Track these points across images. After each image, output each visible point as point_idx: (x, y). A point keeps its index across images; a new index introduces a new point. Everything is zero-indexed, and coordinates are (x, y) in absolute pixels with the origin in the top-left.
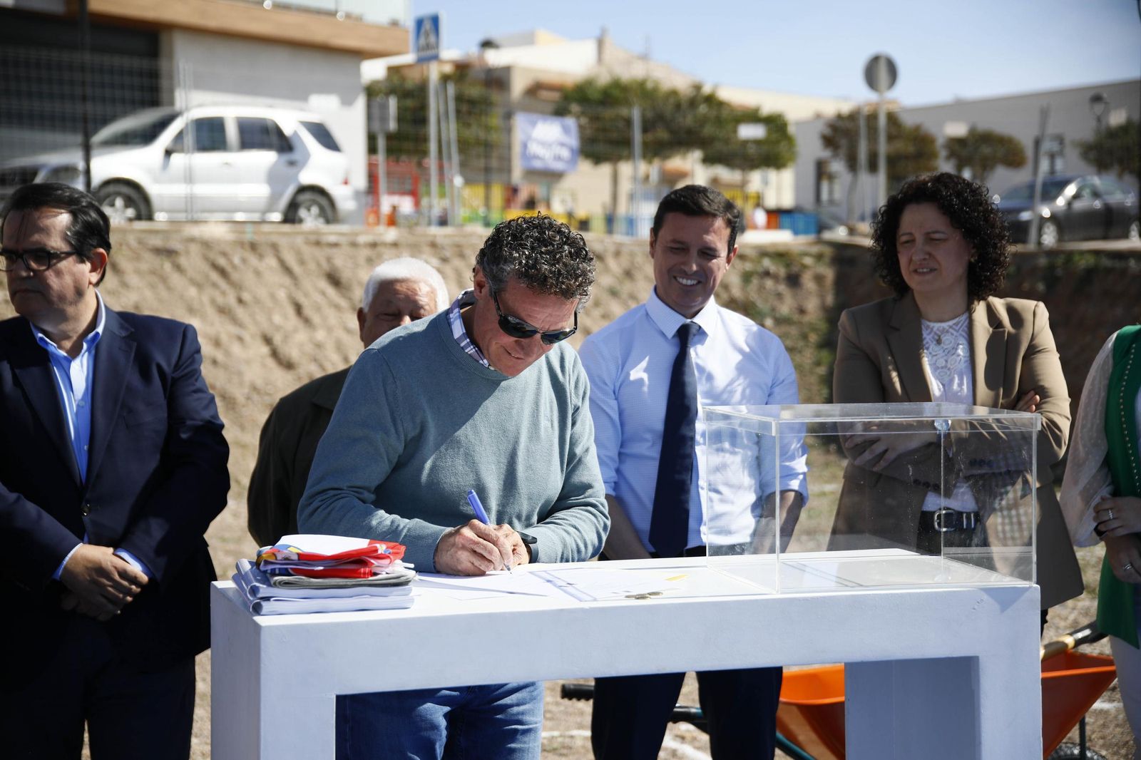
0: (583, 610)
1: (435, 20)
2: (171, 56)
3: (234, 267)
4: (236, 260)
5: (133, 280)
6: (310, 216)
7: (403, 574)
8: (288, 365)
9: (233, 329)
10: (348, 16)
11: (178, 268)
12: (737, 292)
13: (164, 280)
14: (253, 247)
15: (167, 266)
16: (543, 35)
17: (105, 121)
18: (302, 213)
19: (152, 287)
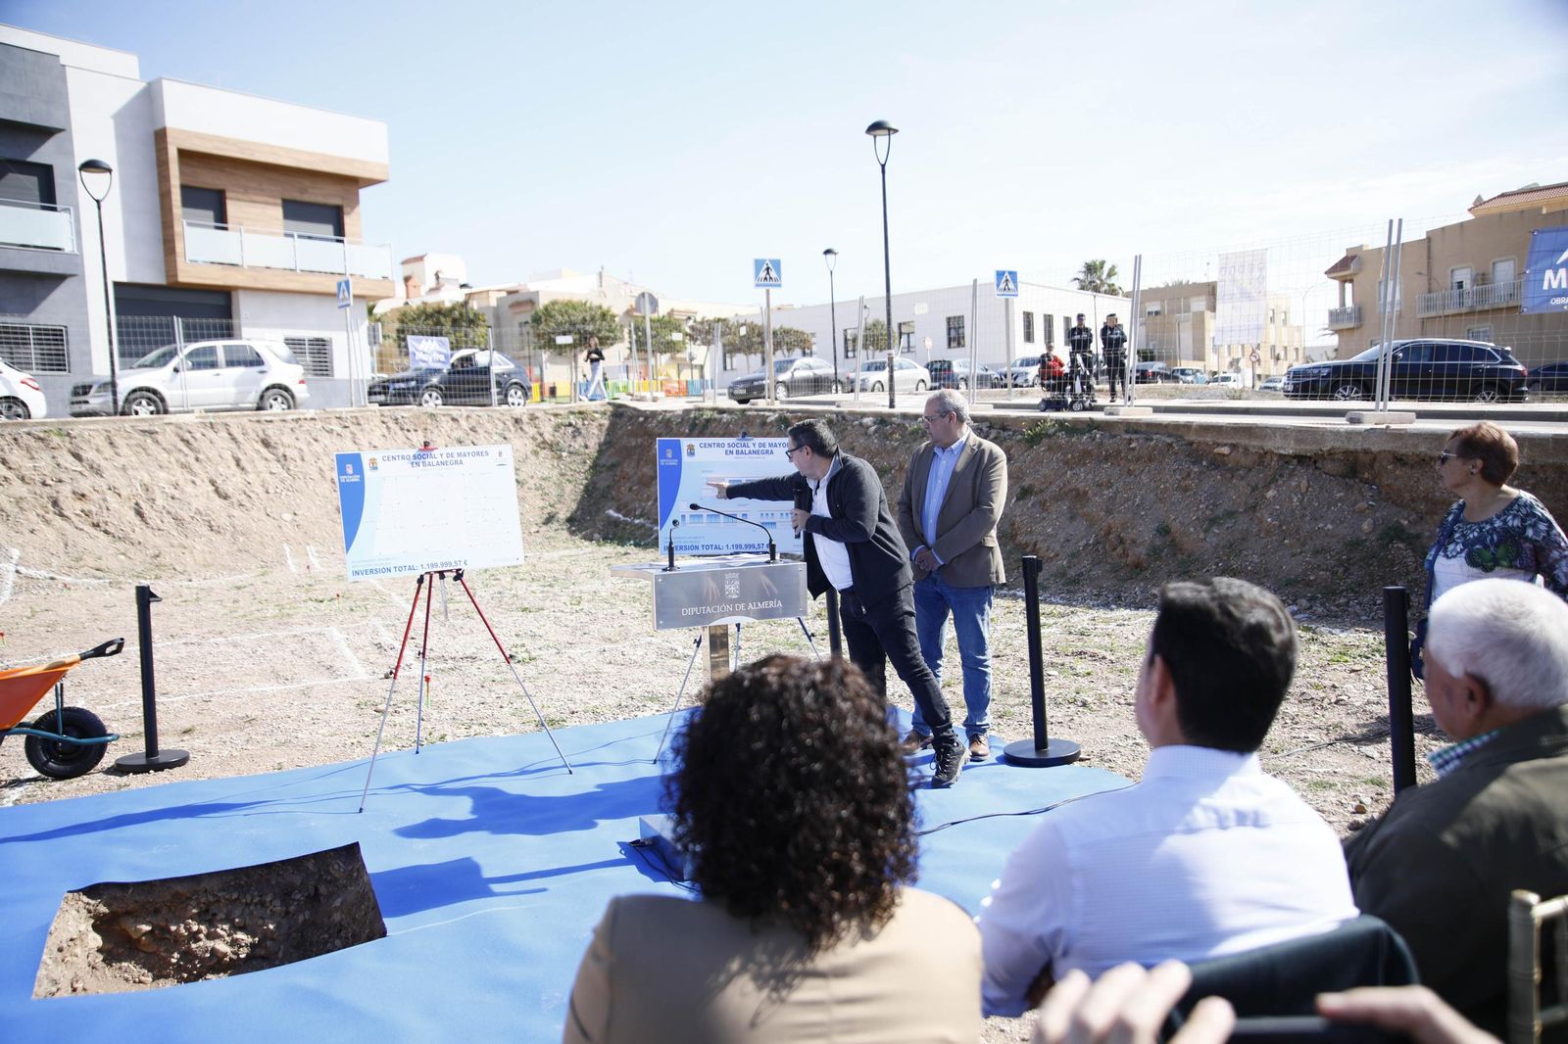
2: (237, 306)
3: (195, 439)
4: (198, 435)
5: (124, 450)
6: (277, 403)
8: (226, 497)
9: (189, 477)
10: (353, 276)
11: (157, 442)
12: (548, 437)
15: (149, 441)
16: (568, 272)
18: (271, 401)
19: (137, 454)
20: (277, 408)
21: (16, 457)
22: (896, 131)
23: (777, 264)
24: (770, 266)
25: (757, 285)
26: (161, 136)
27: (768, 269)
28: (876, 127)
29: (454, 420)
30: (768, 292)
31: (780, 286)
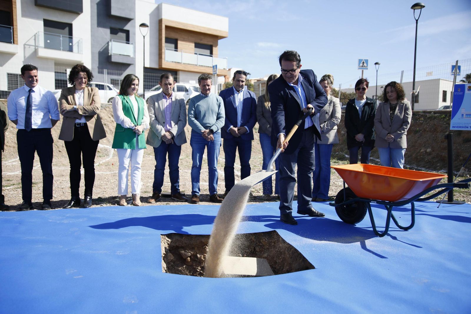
2: (179, 75)
22: (424, 7)
23: (367, 61)
24: (364, 61)
25: (359, 68)
26: (160, 21)
27: (363, 63)
28: (416, 6)
30: (363, 71)
31: (367, 69)
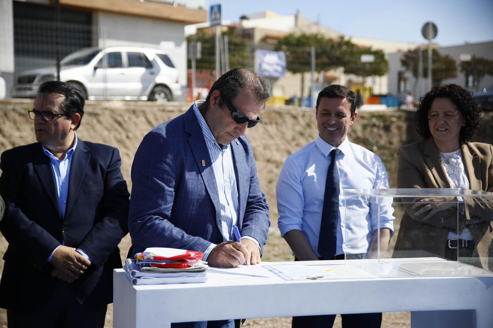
0: (286, 285)
1: (219, 7)
2: (97, 24)
3: (125, 121)
4: (126, 118)
6: (160, 98)
7: (202, 266)
9: (124, 150)
10: (179, 5)
11: (99, 122)
12: (360, 134)
13: (93, 127)
14: (134, 112)
15: (94, 121)
16: (269, 13)
17: (67, 54)
18: (157, 96)
19: (88, 130)
20: (160, 100)
21: (8, 127)
29: (295, 117)
